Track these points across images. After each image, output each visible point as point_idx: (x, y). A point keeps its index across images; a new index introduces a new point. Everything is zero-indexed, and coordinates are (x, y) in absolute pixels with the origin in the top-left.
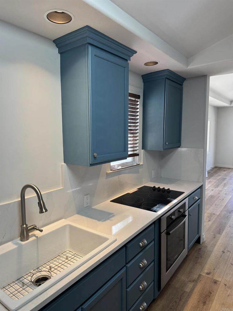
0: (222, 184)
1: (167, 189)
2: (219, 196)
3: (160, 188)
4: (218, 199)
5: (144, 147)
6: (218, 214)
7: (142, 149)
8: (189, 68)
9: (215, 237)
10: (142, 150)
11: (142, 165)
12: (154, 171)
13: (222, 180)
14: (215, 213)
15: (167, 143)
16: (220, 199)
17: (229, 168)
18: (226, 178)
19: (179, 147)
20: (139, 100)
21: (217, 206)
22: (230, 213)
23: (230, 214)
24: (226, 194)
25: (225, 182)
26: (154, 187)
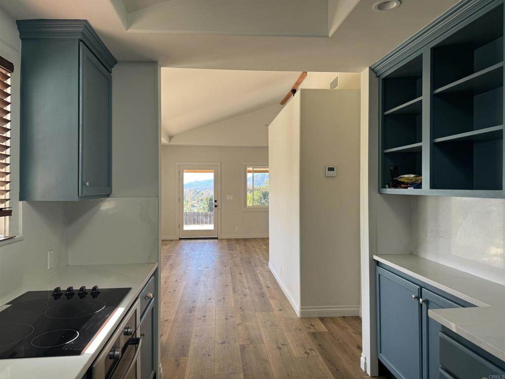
0: (167, 266)
1: (91, 288)
2: (168, 287)
3: (73, 290)
4: (167, 293)
5: (24, 195)
6: (173, 319)
7: (21, 199)
8: (130, 31)
9: (178, 365)
10: (21, 203)
11: (21, 240)
12: (52, 252)
13: (165, 260)
14: (167, 319)
15: (87, 184)
16: (170, 291)
17: (171, 241)
18: (170, 256)
19: (108, 196)
20: (9, 75)
21: (168, 305)
22: (191, 312)
23: (192, 314)
24: (176, 281)
25: (171, 262)
26: (57, 290)
